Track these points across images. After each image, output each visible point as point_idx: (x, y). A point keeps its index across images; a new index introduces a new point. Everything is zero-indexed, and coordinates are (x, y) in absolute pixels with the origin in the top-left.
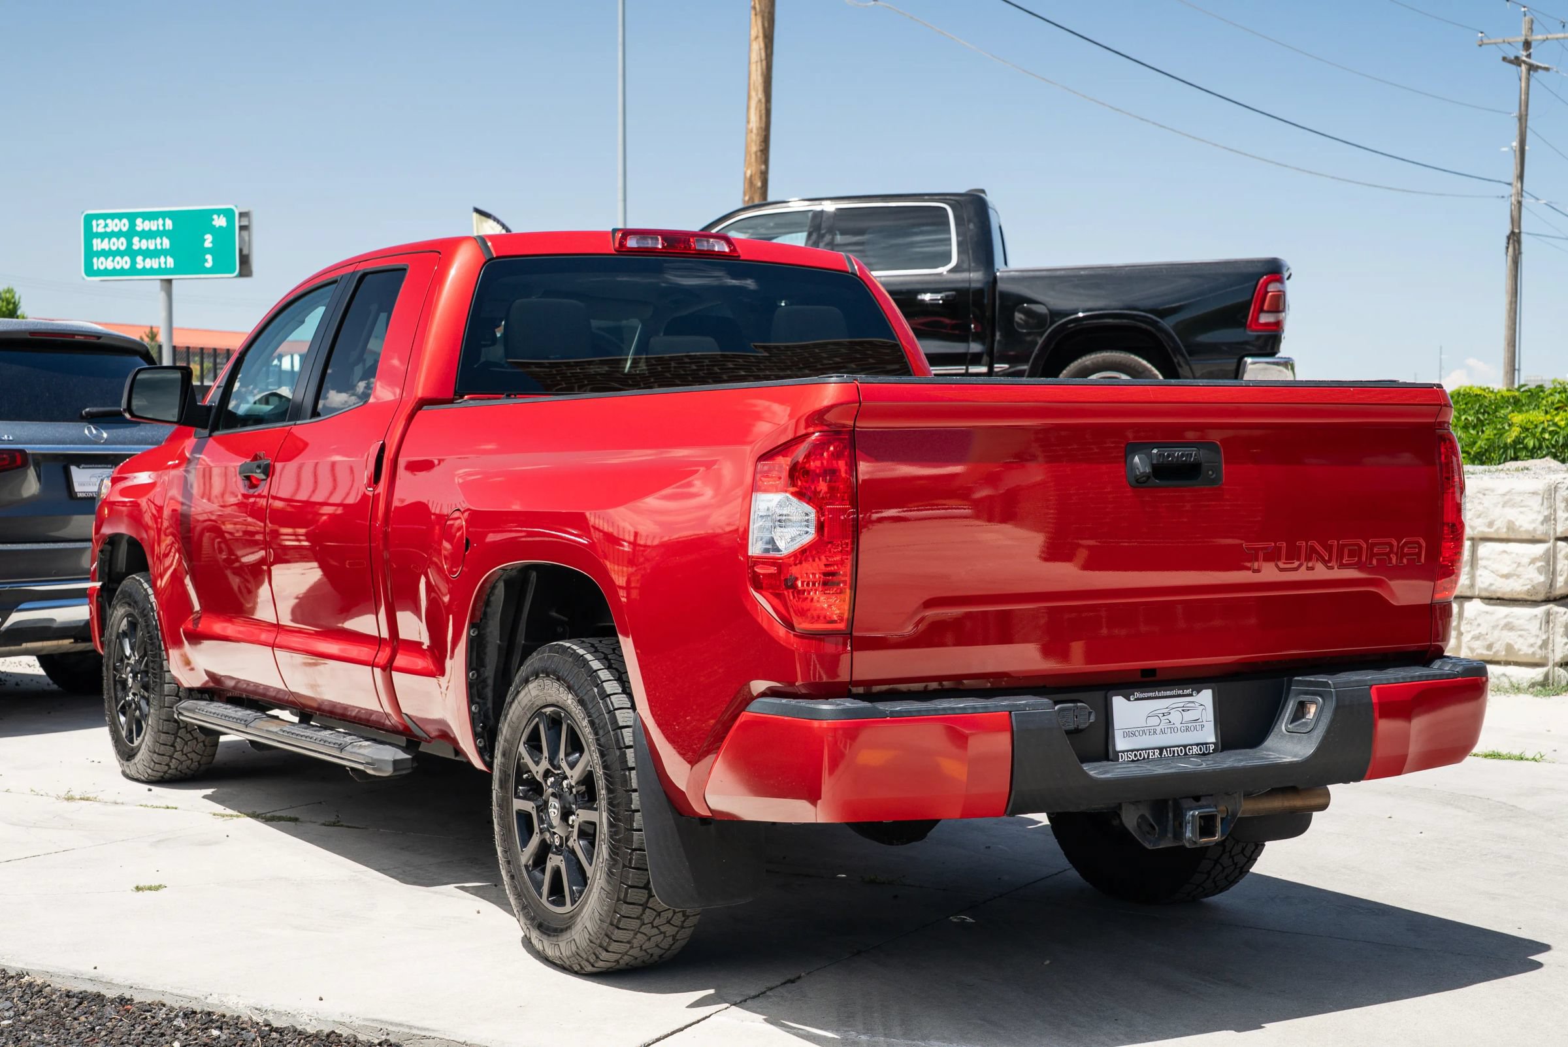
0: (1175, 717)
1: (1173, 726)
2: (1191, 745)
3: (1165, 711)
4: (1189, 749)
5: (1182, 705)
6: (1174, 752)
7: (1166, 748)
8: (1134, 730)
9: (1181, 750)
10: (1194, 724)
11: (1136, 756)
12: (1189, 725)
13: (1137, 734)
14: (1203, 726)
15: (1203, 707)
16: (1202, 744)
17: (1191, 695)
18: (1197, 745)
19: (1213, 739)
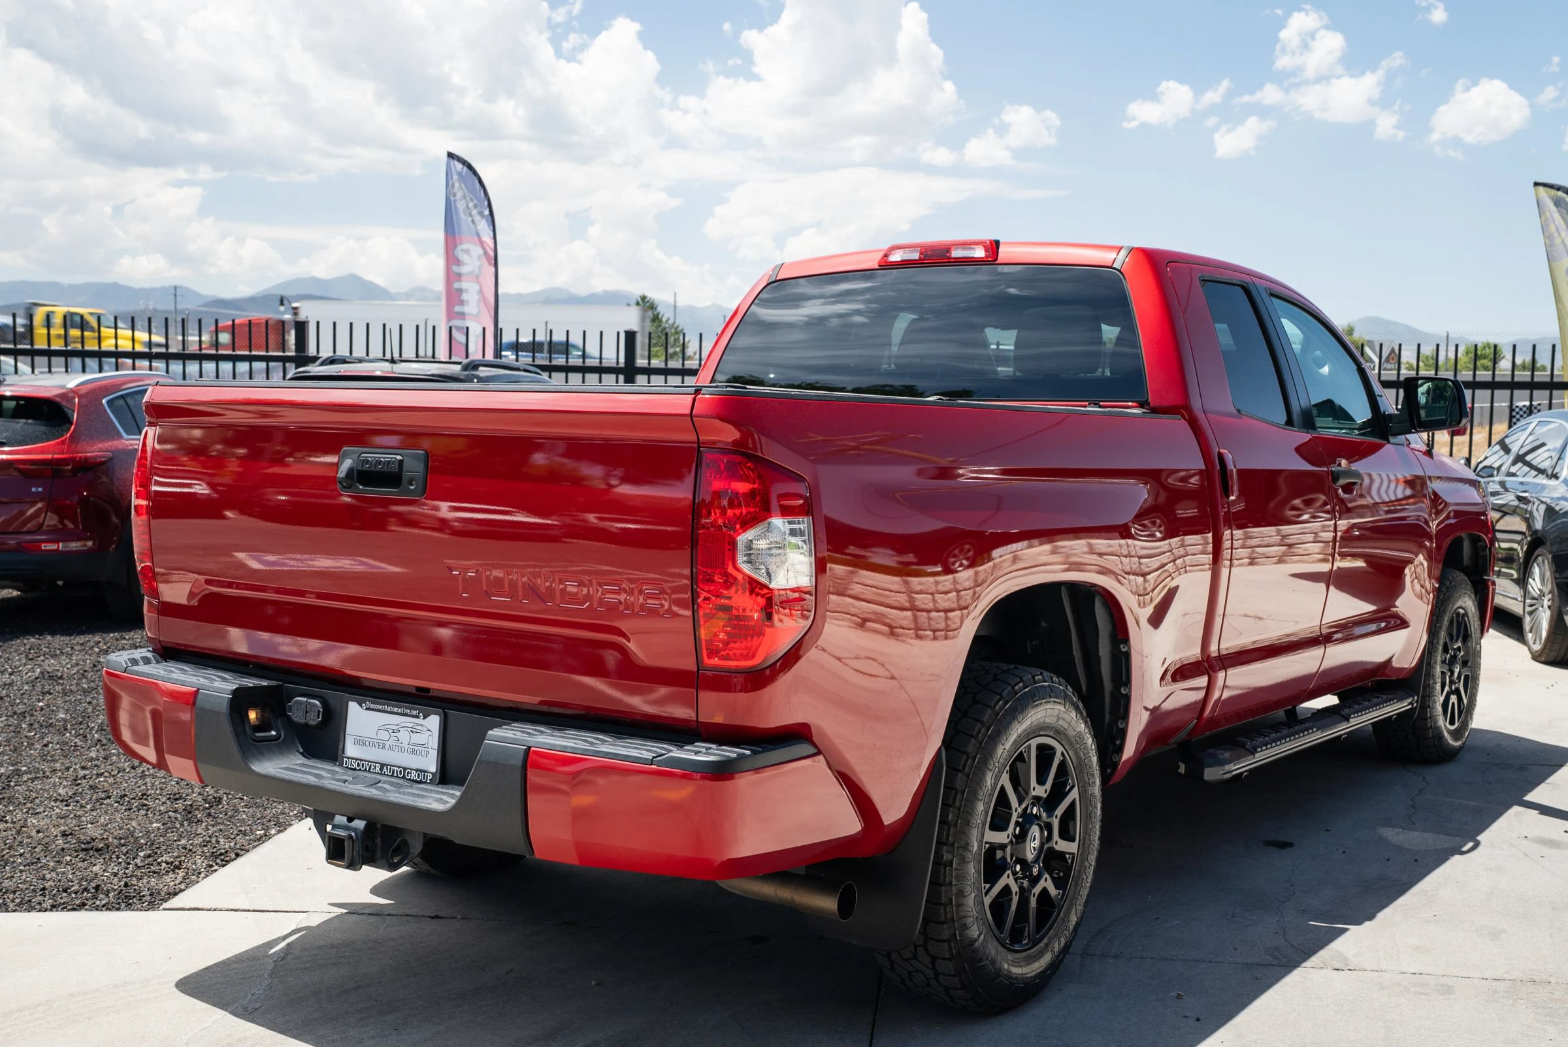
0: (404, 736)
1: (401, 745)
2: (411, 769)
3: (396, 728)
4: (408, 772)
5: (411, 725)
6: (394, 771)
7: (387, 765)
8: (365, 739)
9: (401, 771)
10: (420, 748)
11: (358, 765)
12: (416, 748)
13: (367, 744)
14: (428, 753)
15: (430, 733)
16: (421, 771)
17: (417, 717)
18: (417, 770)
19: (433, 769)
